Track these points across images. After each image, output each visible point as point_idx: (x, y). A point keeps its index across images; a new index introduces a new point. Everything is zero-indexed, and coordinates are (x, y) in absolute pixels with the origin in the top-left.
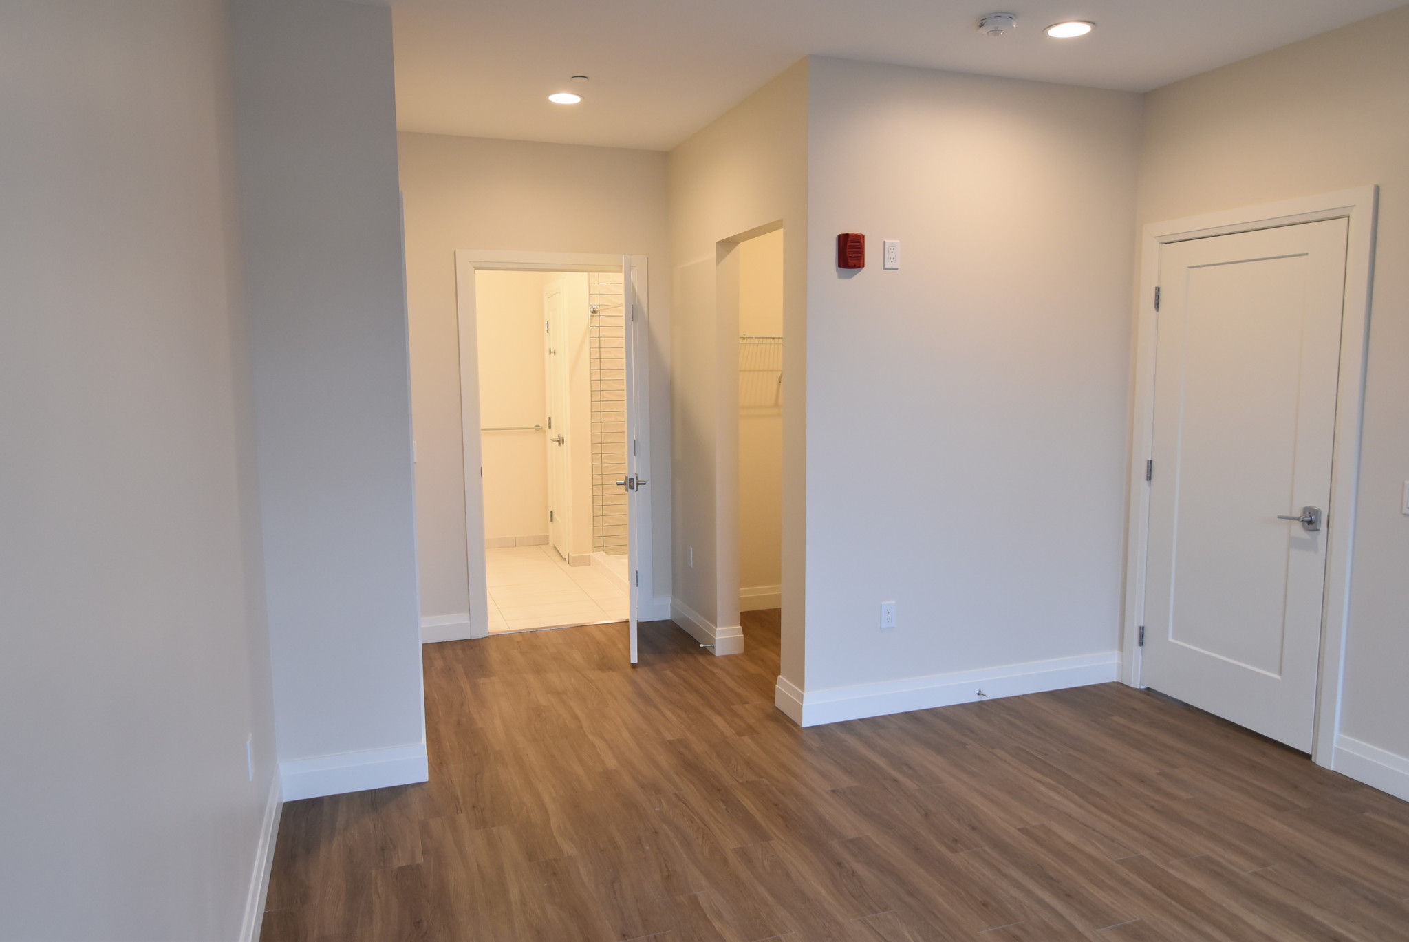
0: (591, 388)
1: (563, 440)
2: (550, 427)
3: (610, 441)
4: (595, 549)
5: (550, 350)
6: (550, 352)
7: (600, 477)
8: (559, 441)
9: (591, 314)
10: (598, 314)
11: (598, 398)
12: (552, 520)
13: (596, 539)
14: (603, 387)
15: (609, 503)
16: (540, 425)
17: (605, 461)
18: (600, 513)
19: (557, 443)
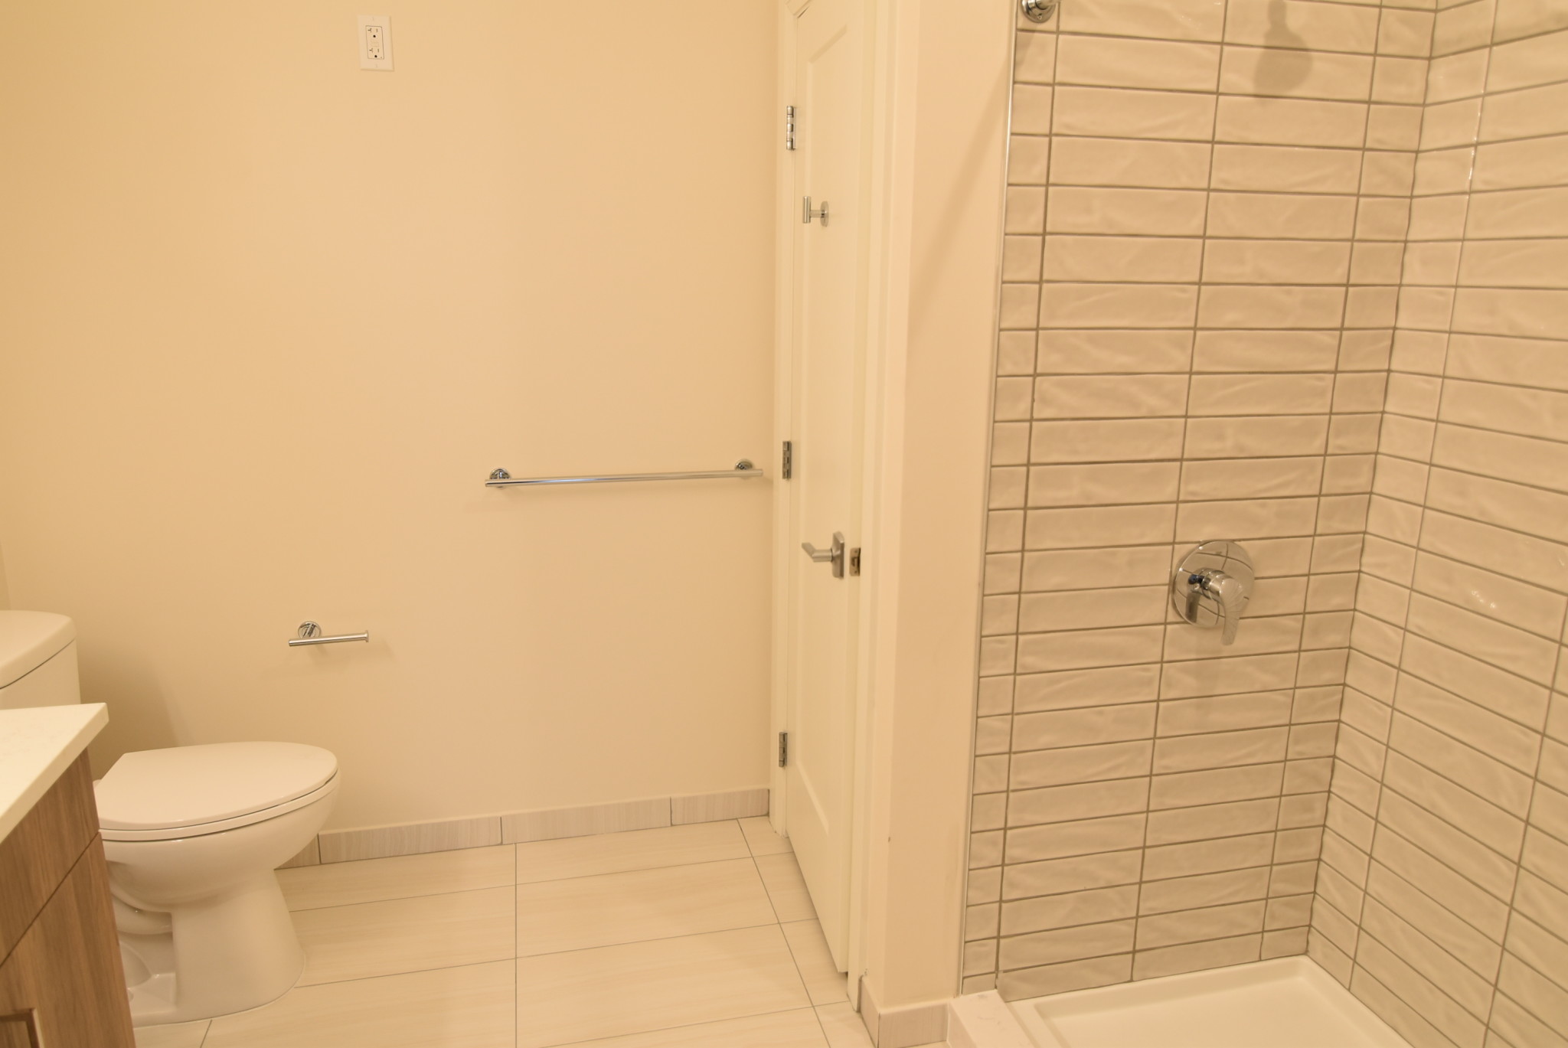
0: (997, 363)
1: (856, 561)
2: (787, 474)
3: (1055, 580)
4: (965, 983)
5: (807, 203)
6: (808, 216)
7: (1002, 725)
8: (837, 560)
9: (1023, 22)
10: (1050, 25)
11: (1022, 409)
12: (784, 762)
13: (973, 948)
14: (1049, 361)
15: (1029, 818)
16: (757, 464)
17: (1028, 660)
18: (995, 856)
19: (828, 566)
